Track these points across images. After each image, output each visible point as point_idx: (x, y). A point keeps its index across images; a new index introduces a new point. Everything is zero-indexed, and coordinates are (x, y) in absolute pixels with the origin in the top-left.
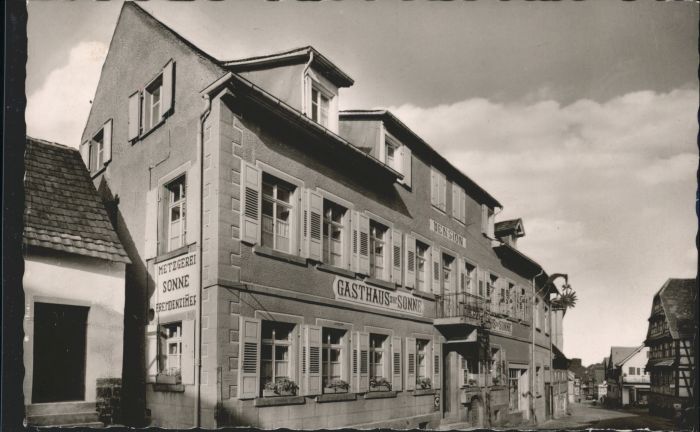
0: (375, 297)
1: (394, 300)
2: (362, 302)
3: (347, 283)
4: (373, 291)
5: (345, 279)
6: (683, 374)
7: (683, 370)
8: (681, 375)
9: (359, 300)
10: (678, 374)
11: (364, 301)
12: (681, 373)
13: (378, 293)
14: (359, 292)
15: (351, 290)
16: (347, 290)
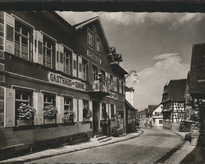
0: (66, 82)
1: (73, 84)
2: (61, 84)
3: (55, 75)
4: (65, 79)
5: (54, 74)
6: (175, 114)
7: (175, 113)
8: (174, 115)
9: (59, 83)
10: (173, 114)
11: (62, 83)
12: (174, 114)
13: (67, 80)
14: (60, 80)
15: (56, 79)
16: (55, 78)
